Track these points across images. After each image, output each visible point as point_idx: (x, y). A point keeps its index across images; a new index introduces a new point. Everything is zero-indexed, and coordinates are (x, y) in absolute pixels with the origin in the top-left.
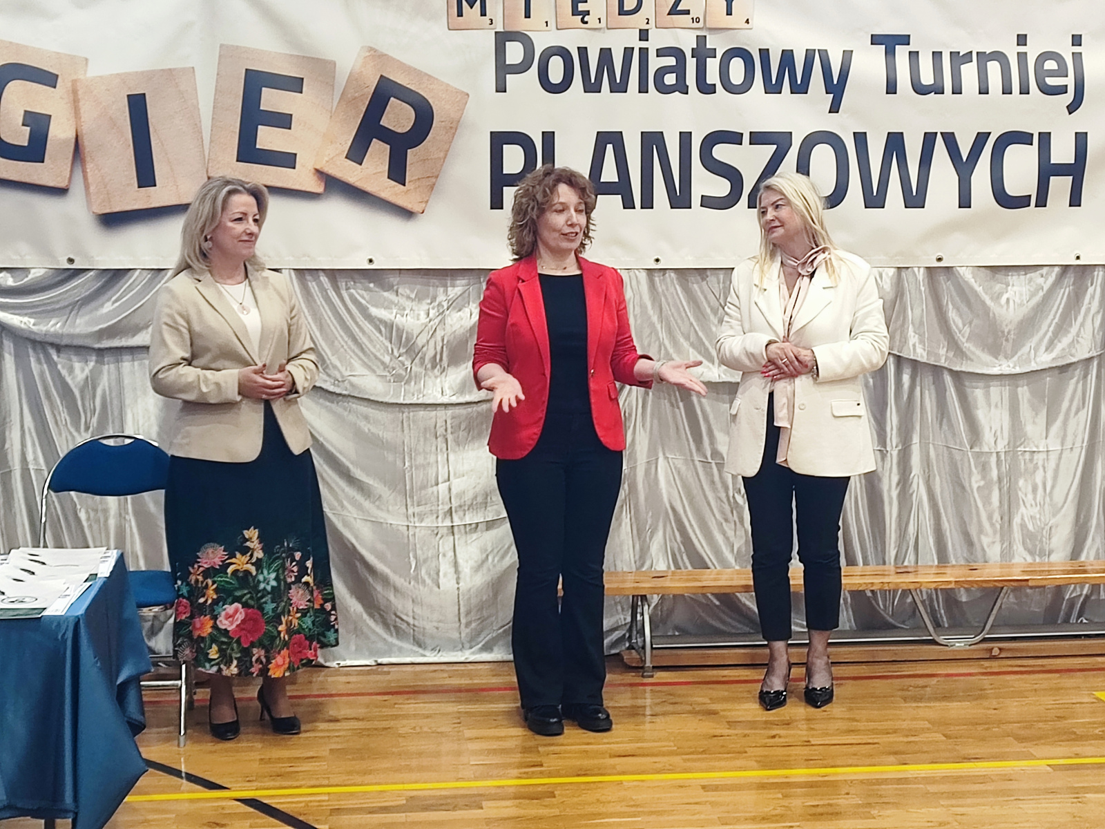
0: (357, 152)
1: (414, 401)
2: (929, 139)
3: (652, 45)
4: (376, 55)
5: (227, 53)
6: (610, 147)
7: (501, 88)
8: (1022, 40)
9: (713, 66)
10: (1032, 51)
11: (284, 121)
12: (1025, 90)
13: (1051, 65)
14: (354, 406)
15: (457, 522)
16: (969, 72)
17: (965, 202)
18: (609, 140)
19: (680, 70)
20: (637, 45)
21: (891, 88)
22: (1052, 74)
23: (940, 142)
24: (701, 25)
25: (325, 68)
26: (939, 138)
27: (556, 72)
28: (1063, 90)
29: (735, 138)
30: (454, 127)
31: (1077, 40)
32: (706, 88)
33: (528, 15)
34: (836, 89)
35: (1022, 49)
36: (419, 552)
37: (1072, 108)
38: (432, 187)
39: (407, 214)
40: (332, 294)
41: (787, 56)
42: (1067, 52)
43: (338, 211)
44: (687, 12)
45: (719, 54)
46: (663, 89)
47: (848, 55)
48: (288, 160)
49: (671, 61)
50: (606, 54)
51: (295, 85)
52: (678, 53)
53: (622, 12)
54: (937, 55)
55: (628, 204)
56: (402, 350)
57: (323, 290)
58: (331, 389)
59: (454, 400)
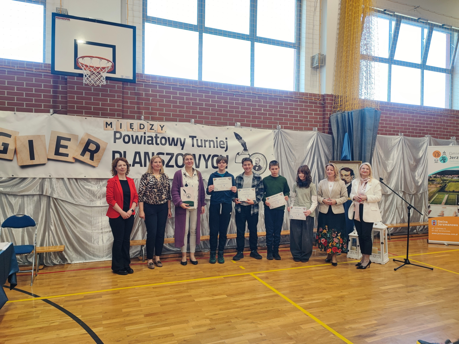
0: (83, 154)
1: (94, 206)
2: (200, 155)
3: (147, 135)
4: (88, 134)
5: (53, 132)
6: (138, 155)
7: (115, 142)
8: (217, 138)
9: (159, 140)
10: (219, 140)
11: (66, 147)
12: (217, 147)
13: (222, 143)
14: (80, 207)
15: (103, 231)
16: (207, 144)
17: (207, 167)
18: (137, 153)
19: (152, 140)
20: (143, 135)
21: (193, 146)
22: (222, 144)
23: (202, 156)
24: (156, 132)
25: (76, 137)
26: (202, 155)
27: (127, 139)
28: (224, 147)
29: (163, 154)
30: (104, 150)
31: (226, 139)
32: (157, 144)
33: (121, 128)
34: (183, 145)
35: (217, 140)
36: (94, 238)
37: (226, 151)
38: (99, 162)
39: (94, 167)
40: (76, 183)
41: (173, 139)
42: (225, 141)
43: (78, 166)
44: (154, 129)
45: (160, 138)
46: (149, 144)
47: (185, 139)
48: (67, 155)
49: (150, 139)
50: (137, 137)
51: (69, 140)
52: (152, 137)
53: (140, 129)
54: (201, 140)
55: (141, 166)
56: (92, 195)
57: (74, 182)
58: (75, 203)
59: (103, 205)
